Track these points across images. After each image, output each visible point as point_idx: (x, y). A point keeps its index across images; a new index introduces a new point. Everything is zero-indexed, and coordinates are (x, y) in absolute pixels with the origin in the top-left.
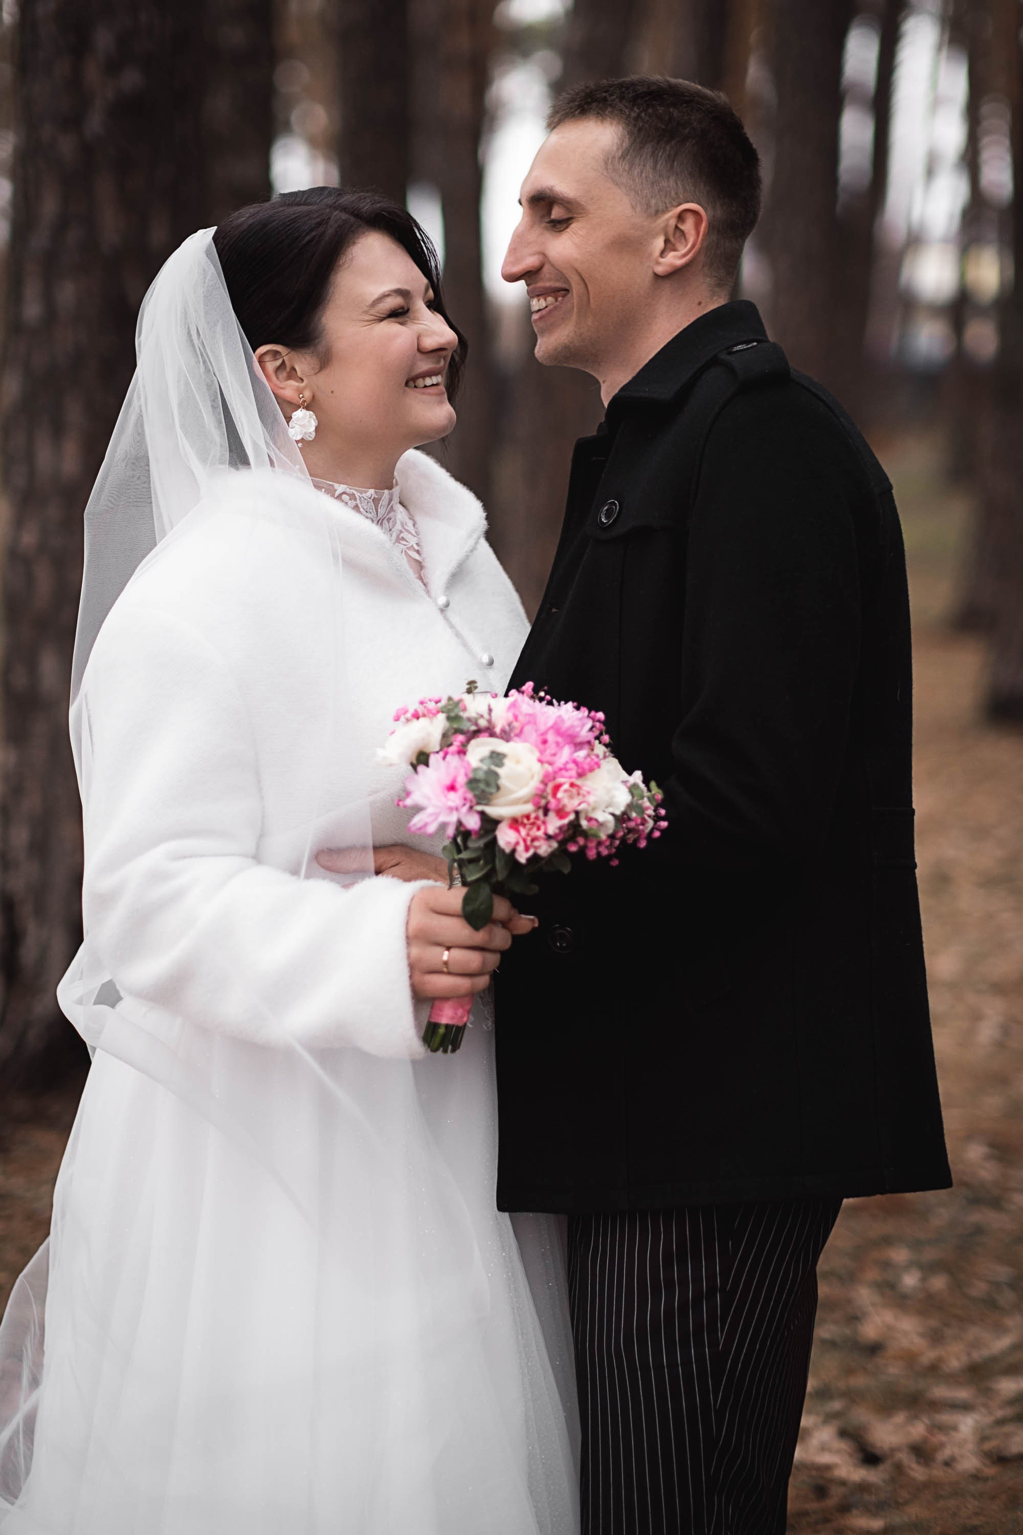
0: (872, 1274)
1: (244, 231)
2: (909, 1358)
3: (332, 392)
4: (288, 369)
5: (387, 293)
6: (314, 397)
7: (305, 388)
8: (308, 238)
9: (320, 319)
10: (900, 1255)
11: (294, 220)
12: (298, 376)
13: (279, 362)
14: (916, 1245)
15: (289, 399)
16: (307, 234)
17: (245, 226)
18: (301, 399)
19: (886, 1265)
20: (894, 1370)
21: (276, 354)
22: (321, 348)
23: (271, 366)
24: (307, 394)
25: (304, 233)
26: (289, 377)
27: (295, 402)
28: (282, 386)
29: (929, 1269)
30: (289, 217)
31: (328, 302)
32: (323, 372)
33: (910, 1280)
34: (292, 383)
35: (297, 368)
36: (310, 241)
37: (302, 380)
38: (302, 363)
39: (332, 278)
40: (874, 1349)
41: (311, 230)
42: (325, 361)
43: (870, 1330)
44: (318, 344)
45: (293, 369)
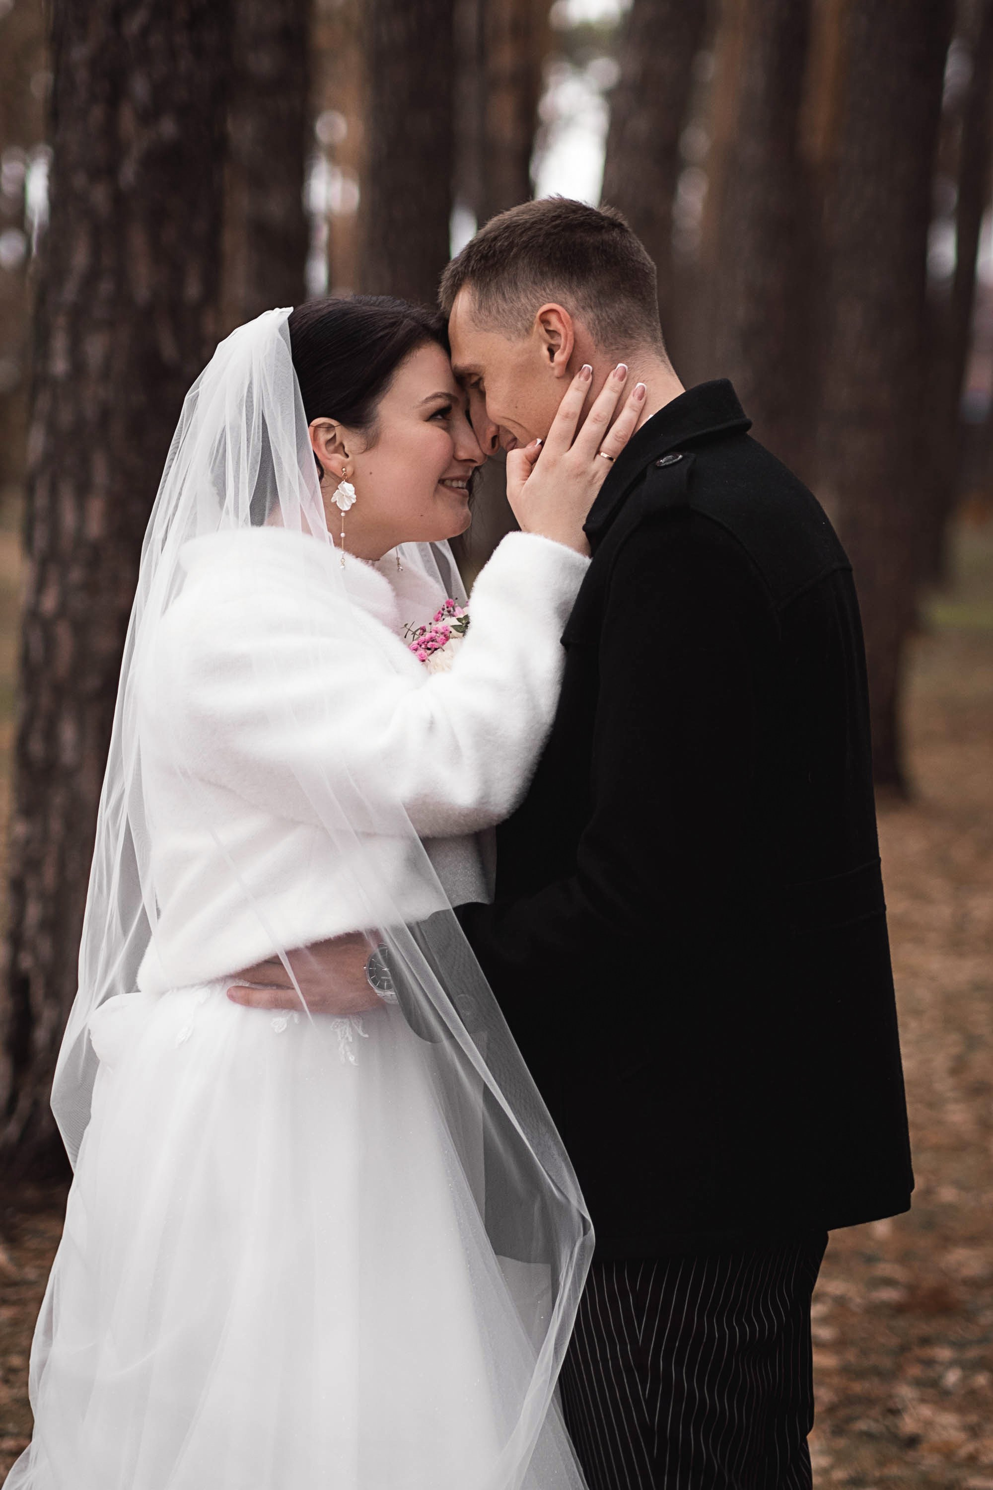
0: (915, 1371)
1: (323, 316)
2: (947, 1452)
3: (371, 473)
4: (337, 443)
5: (439, 394)
6: (354, 473)
7: (348, 463)
8: (381, 334)
9: (376, 406)
10: (944, 1353)
11: (371, 316)
12: (344, 451)
13: (330, 436)
14: (960, 1345)
15: (333, 471)
16: (381, 330)
17: (325, 311)
18: (343, 472)
19: (929, 1363)
20: (930, 1461)
21: (330, 428)
22: (371, 431)
23: (323, 437)
24: (349, 469)
25: (380, 329)
26: (336, 451)
27: (337, 474)
28: (330, 457)
29: (970, 1367)
30: (366, 312)
31: (387, 392)
32: (367, 453)
33: (952, 1377)
34: (339, 457)
35: (345, 443)
36: (382, 337)
37: (347, 456)
38: (352, 441)
39: (395, 373)
40: (912, 1442)
41: (386, 328)
42: (371, 444)
43: (909, 1425)
44: (369, 428)
45: (342, 445)
